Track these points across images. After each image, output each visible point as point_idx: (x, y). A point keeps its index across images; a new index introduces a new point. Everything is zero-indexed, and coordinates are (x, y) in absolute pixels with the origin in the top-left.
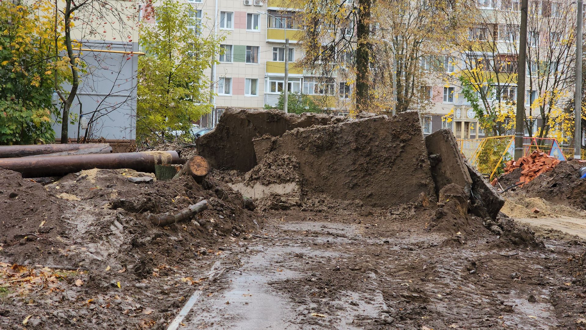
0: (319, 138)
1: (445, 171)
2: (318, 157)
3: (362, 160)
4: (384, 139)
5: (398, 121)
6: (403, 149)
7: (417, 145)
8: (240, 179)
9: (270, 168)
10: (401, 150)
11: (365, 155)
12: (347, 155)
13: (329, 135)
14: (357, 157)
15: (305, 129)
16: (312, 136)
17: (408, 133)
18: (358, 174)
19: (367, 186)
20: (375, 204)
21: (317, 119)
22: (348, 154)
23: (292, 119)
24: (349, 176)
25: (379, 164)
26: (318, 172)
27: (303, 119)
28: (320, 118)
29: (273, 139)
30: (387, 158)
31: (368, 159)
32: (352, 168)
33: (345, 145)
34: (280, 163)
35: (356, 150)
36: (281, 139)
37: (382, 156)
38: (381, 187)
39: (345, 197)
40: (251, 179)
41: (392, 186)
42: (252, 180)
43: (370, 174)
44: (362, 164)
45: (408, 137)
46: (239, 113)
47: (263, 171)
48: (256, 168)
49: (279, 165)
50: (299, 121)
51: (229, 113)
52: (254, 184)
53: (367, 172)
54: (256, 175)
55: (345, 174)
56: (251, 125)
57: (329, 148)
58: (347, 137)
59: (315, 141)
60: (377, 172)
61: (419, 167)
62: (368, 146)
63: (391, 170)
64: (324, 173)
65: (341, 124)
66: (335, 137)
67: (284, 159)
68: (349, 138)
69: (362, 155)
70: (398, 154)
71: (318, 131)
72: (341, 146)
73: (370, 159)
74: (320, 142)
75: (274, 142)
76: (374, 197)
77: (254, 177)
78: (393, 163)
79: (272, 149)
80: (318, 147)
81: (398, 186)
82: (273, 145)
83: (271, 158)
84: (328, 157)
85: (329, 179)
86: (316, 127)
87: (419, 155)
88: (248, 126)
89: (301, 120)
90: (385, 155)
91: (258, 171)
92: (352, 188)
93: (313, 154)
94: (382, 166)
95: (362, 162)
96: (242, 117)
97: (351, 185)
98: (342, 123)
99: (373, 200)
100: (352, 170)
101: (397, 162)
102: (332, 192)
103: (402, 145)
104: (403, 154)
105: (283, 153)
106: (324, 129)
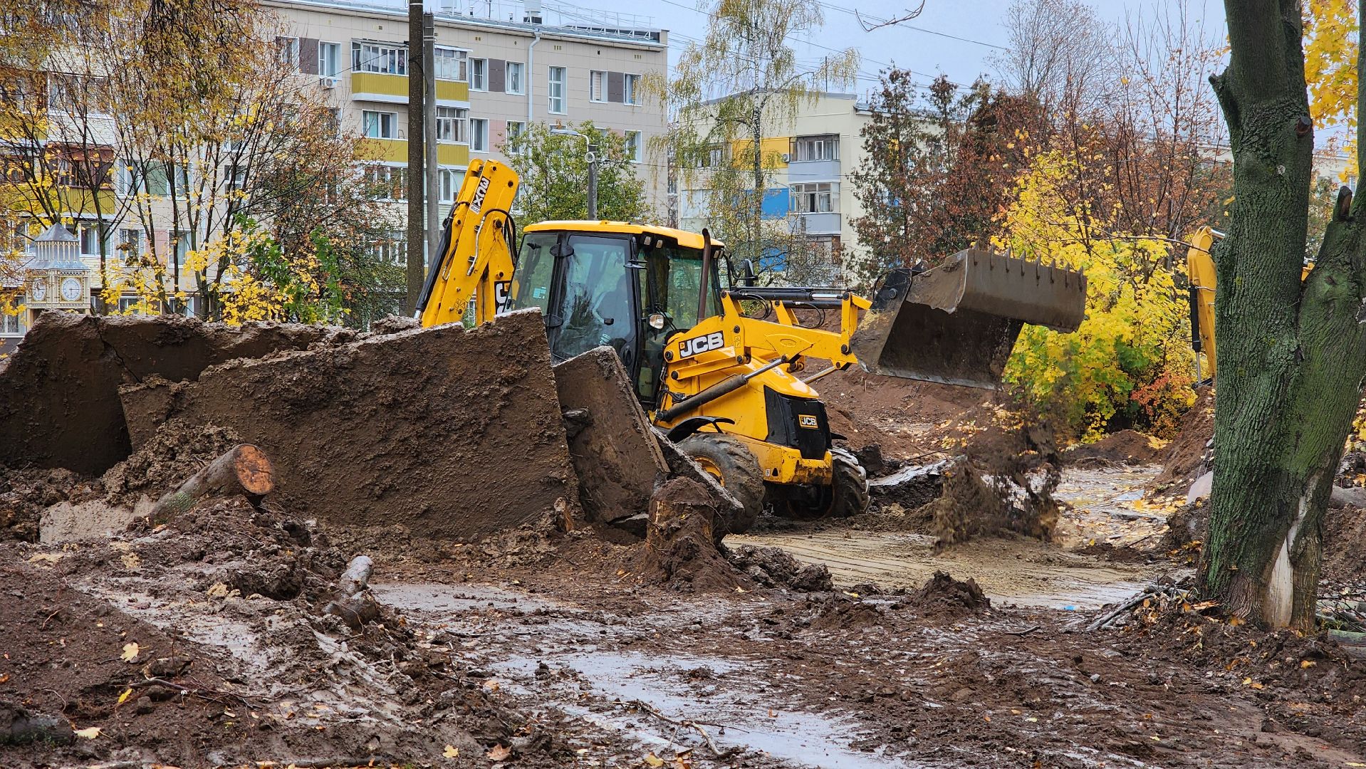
0: (298, 383)
1: (602, 448)
2: (294, 426)
3: (405, 430)
4: (460, 378)
5: (495, 336)
6: (508, 400)
7: (539, 390)
8: (88, 489)
9: (173, 458)
10: (502, 403)
11: (413, 417)
12: (367, 421)
13: (324, 374)
14: (392, 423)
15: (260, 362)
16: (279, 377)
17: (518, 362)
18: (395, 463)
19: (416, 491)
20: (437, 532)
21: (283, 336)
22: (372, 416)
23: (221, 336)
24: (372, 469)
25: (446, 437)
26: (292, 463)
27: (246, 336)
28: (294, 334)
29: (175, 387)
30: (468, 424)
31: (420, 427)
32: (380, 449)
33: (363, 395)
34: (198, 446)
35: (392, 406)
36: (195, 385)
37: (454, 418)
38: (452, 491)
39: (361, 519)
40: (126, 488)
41: (478, 487)
42: (127, 492)
43: (425, 463)
44: (406, 439)
45: (519, 371)
46: (80, 325)
47: (158, 466)
48: (134, 460)
49: (194, 451)
50: (239, 341)
51: (52, 325)
52: (136, 499)
53: (419, 459)
54: (136, 477)
55: (363, 464)
56: (112, 355)
57: (321, 405)
58: (370, 377)
59: (288, 390)
60: (442, 457)
61: (542, 442)
62: (420, 396)
63: (476, 450)
64: (309, 465)
65: (353, 347)
66: (339, 379)
67: (209, 436)
68: (373, 379)
69: (406, 419)
70: (495, 412)
71: (295, 364)
72: (355, 400)
73: (426, 428)
74: (300, 390)
75: (177, 395)
76: (436, 516)
77: (133, 483)
78: (483, 435)
79: (171, 413)
80: (294, 403)
81: (492, 487)
82: (175, 401)
83: (174, 433)
84: (319, 425)
85: (321, 479)
86: (285, 356)
87: (545, 413)
88: (103, 355)
89: (243, 338)
90: (464, 414)
91: (143, 469)
92: (380, 497)
93: (279, 419)
94: (457, 441)
95: (407, 435)
96: (87, 335)
97: (377, 490)
98: (355, 345)
99: (432, 523)
100: (380, 456)
101: (490, 430)
102: (328, 509)
103: (505, 391)
104: (506, 411)
105: (202, 421)
106: (310, 360)
